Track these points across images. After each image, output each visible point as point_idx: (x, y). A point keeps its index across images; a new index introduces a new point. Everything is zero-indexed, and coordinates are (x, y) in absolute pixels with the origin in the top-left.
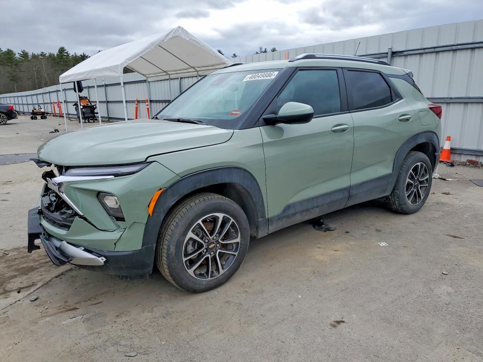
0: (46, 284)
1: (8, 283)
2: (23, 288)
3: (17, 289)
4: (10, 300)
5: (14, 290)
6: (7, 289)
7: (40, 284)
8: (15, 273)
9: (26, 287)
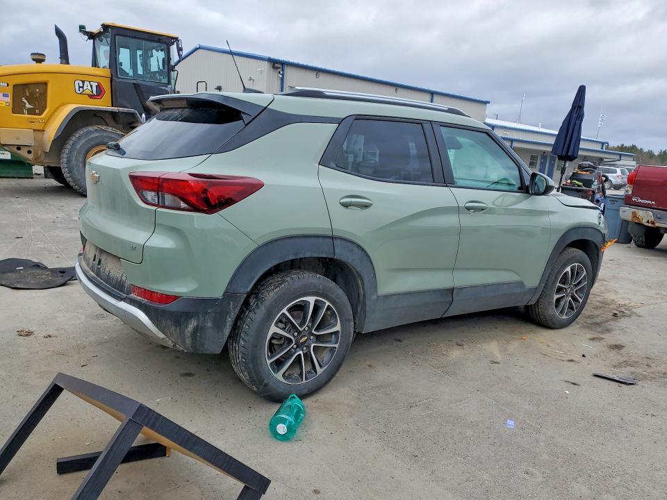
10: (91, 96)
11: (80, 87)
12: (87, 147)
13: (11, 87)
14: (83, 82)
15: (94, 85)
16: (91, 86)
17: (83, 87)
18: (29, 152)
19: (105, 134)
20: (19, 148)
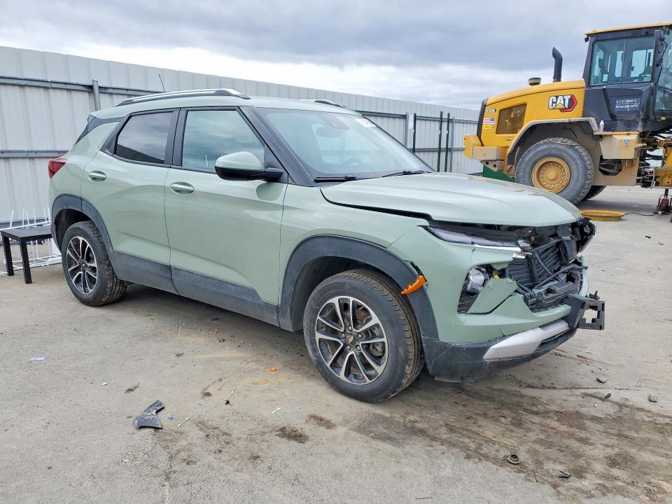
0: (573, 387)
1: (610, 415)
2: (600, 399)
3: (607, 401)
4: (624, 394)
5: (611, 402)
6: (617, 408)
7: (579, 392)
8: (588, 423)
9: (597, 397)
10: (563, 110)
11: (553, 103)
12: (535, 159)
13: (498, 113)
14: (557, 97)
15: (567, 98)
16: (564, 100)
17: (556, 103)
18: (495, 166)
19: (553, 146)
20: (487, 163)
